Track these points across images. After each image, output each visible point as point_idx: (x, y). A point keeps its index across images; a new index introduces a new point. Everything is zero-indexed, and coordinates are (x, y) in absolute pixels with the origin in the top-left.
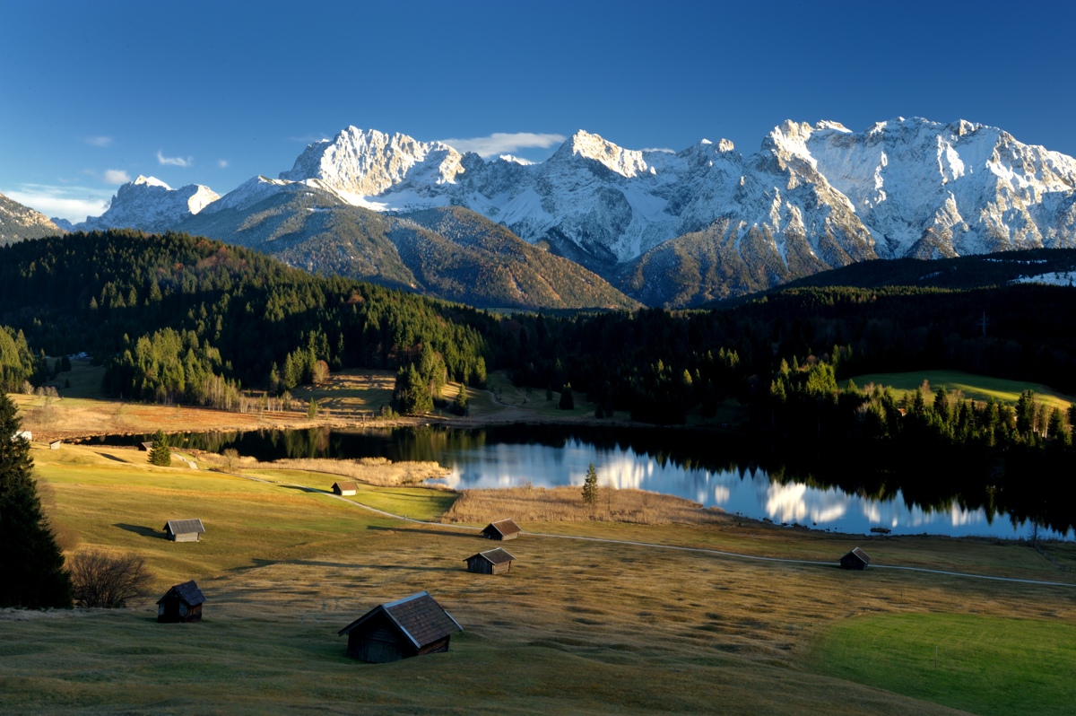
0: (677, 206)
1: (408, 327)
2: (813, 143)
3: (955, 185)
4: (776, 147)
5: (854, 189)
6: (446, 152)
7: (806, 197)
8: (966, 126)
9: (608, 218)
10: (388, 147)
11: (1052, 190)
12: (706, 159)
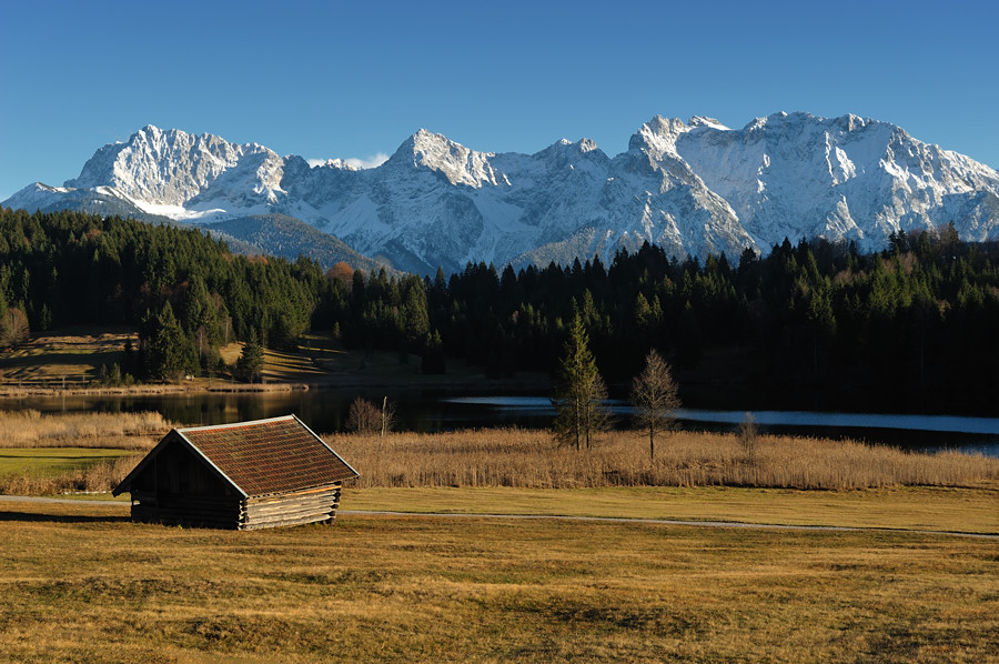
0: (534, 214)
3: (847, 188)
4: (646, 146)
5: (734, 192)
6: (265, 155)
7: (683, 202)
8: (856, 121)
9: (456, 228)
10: (195, 149)
11: (953, 191)
12: (566, 161)
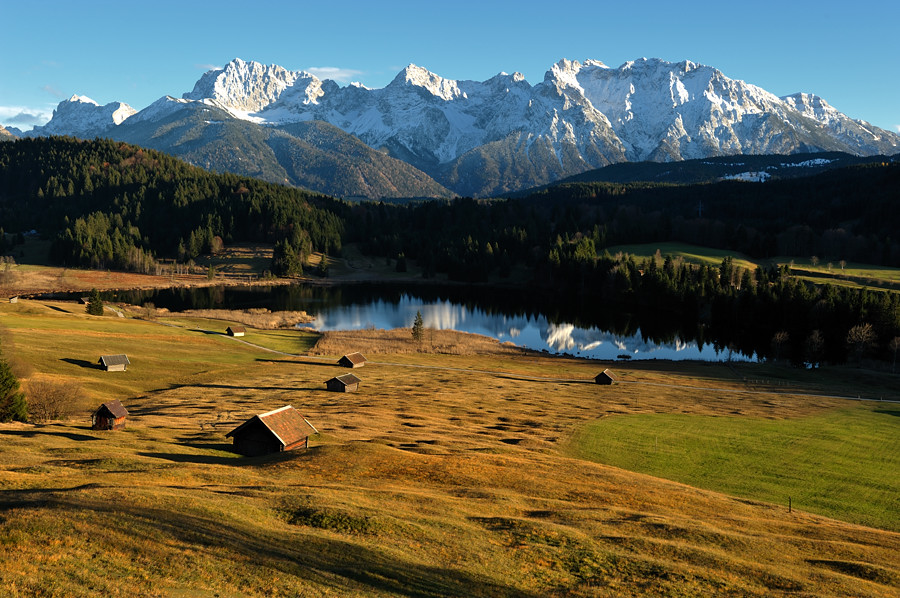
0: (483, 121)
1: (283, 211)
2: (582, 76)
3: (683, 109)
4: (555, 79)
5: (611, 110)
6: (311, 79)
7: (577, 116)
8: (690, 65)
9: (432, 130)
10: (266, 75)
11: (749, 113)
12: (504, 87)
